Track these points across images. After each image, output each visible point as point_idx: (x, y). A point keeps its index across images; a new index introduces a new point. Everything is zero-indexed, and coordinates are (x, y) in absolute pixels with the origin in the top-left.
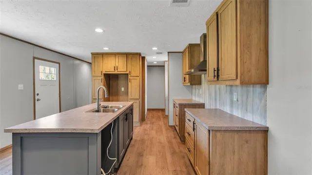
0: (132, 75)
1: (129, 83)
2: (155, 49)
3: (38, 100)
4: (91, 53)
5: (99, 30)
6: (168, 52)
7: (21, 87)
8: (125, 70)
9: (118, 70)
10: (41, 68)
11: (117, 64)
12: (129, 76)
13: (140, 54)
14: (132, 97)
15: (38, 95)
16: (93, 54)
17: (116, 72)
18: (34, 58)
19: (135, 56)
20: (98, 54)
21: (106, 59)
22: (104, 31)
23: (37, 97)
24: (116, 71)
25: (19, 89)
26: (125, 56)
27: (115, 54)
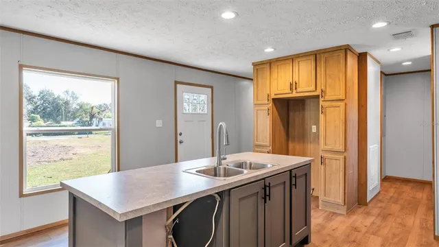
0: (327, 98)
1: (322, 116)
2: (380, 25)
3: (180, 142)
4: (253, 64)
5: (228, 15)
6: (433, 27)
7: (159, 123)
8: (313, 88)
9: (299, 90)
10: (186, 96)
11: (296, 79)
12: (321, 99)
13: (347, 49)
14: (328, 147)
15: (181, 134)
16: (255, 65)
17: (294, 95)
18: (176, 83)
19: (336, 54)
20: (262, 63)
21: (276, 70)
22: (237, 14)
23: (179, 138)
24: (294, 92)
25: (157, 126)
26: (313, 58)
27: (292, 59)
